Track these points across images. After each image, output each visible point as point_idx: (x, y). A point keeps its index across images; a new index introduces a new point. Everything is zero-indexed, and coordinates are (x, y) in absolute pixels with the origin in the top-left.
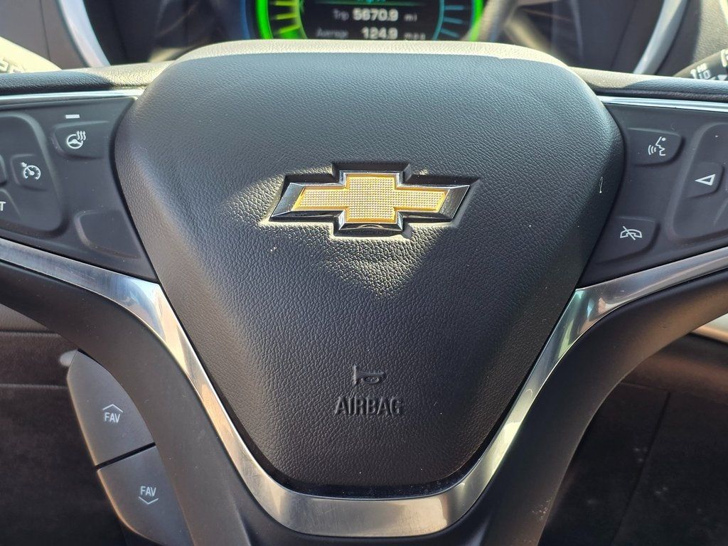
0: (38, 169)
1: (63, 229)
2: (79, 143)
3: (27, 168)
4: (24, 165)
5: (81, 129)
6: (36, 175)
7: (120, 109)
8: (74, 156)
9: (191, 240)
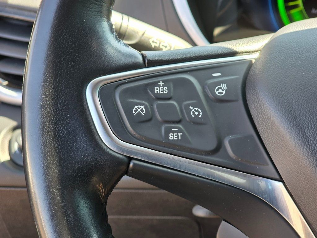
0: (200, 110)
1: (218, 148)
2: (223, 92)
3: (193, 110)
4: (191, 108)
5: (223, 82)
6: (199, 114)
7: (244, 68)
8: (221, 101)
9: (308, 155)
